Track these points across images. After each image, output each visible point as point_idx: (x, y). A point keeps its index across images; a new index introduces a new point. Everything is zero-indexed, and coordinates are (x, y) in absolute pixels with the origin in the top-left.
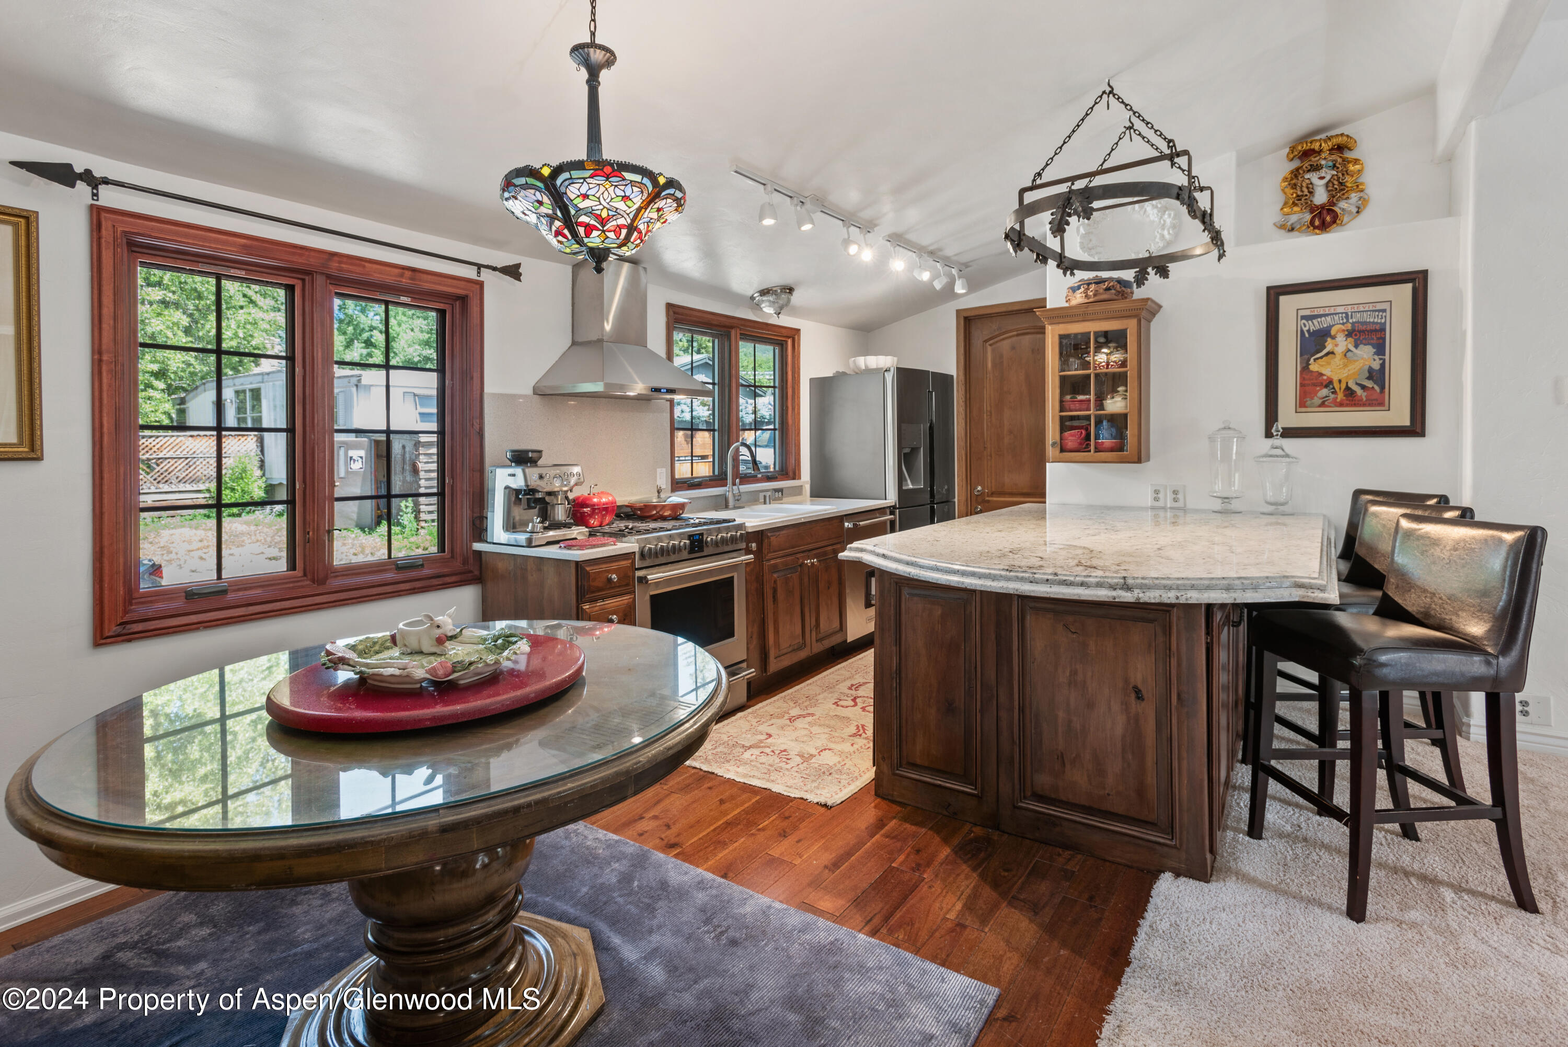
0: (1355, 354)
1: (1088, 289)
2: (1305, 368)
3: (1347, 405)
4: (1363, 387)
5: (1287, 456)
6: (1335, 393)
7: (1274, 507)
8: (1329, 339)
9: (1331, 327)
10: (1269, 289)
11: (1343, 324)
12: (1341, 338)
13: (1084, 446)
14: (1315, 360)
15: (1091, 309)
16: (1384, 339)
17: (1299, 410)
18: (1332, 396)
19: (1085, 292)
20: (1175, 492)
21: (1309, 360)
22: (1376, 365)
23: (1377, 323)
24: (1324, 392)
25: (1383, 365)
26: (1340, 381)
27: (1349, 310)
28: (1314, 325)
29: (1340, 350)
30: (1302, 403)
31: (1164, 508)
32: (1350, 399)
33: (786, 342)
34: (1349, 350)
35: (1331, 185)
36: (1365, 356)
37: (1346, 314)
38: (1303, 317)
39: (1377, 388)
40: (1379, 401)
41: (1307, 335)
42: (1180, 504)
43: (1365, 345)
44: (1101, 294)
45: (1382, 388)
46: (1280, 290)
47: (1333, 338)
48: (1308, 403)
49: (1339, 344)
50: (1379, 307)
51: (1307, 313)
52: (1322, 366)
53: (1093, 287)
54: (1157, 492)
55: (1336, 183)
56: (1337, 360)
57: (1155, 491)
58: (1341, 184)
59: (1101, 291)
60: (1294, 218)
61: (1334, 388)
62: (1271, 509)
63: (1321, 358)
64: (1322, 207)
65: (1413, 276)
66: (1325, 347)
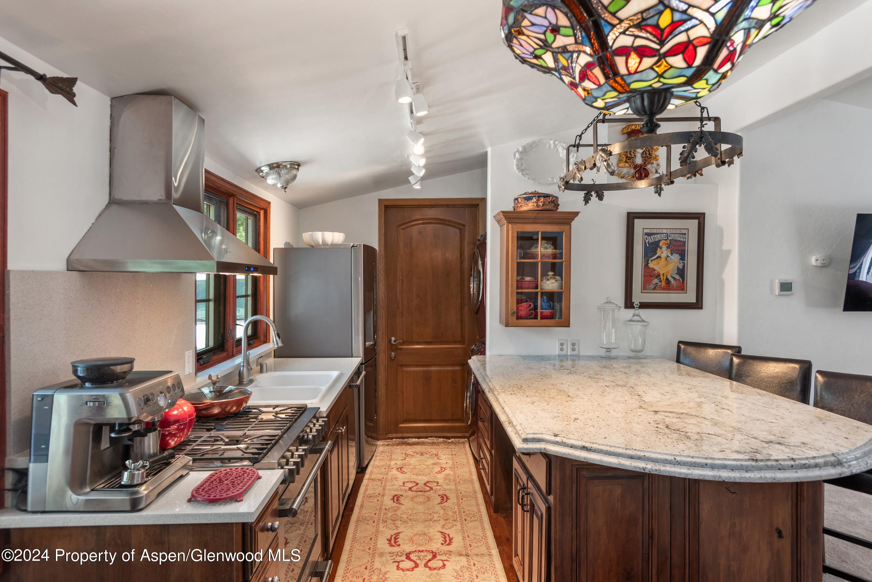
0: (671, 258)
1: (538, 200)
2: (646, 265)
3: (667, 290)
4: (675, 279)
5: (643, 321)
6: (660, 281)
7: (635, 353)
8: (659, 249)
9: (659, 241)
10: (629, 214)
11: (666, 240)
12: (664, 248)
13: (533, 315)
14: (652, 260)
15: (540, 215)
16: (685, 251)
17: (643, 291)
18: (659, 283)
19: (537, 202)
20: (573, 345)
21: (648, 261)
22: (681, 267)
23: (681, 241)
24: (656, 281)
25: (684, 266)
26: (663, 274)
27: (669, 232)
28: (651, 239)
29: (664, 255)
30: (644, 288)
31: (566, 356)
32: (668, 287)
33: (259, 213)
34: (668, 256)
35: (644, 153)
36: (676, 260)
37: (667, 234)
38: (647, 234)
39: (681, 280)
40: (682, 288)
41: (648, 245)
42: (576, 353)
43: (676, 254)
44: (547, 205)
45: (683, 280)
46: (635, 215)
47: (661, 248)
48: (647, 287)
49: (664, 252)
50: (683, 231)
51: (648, 231)
52: (655, 264)
53: (542, 199)
54: (562, 344)
55: (648, 153)
56: (663, 262)
57: (561, 344)
58: (649, 154)
59: (547, 203)
60: (625, 170)
61: (660, 279)
62: (632, 354)
63: (654, 259)
64: (641, 166)
65: (699, 216)
66: (656, 253)
